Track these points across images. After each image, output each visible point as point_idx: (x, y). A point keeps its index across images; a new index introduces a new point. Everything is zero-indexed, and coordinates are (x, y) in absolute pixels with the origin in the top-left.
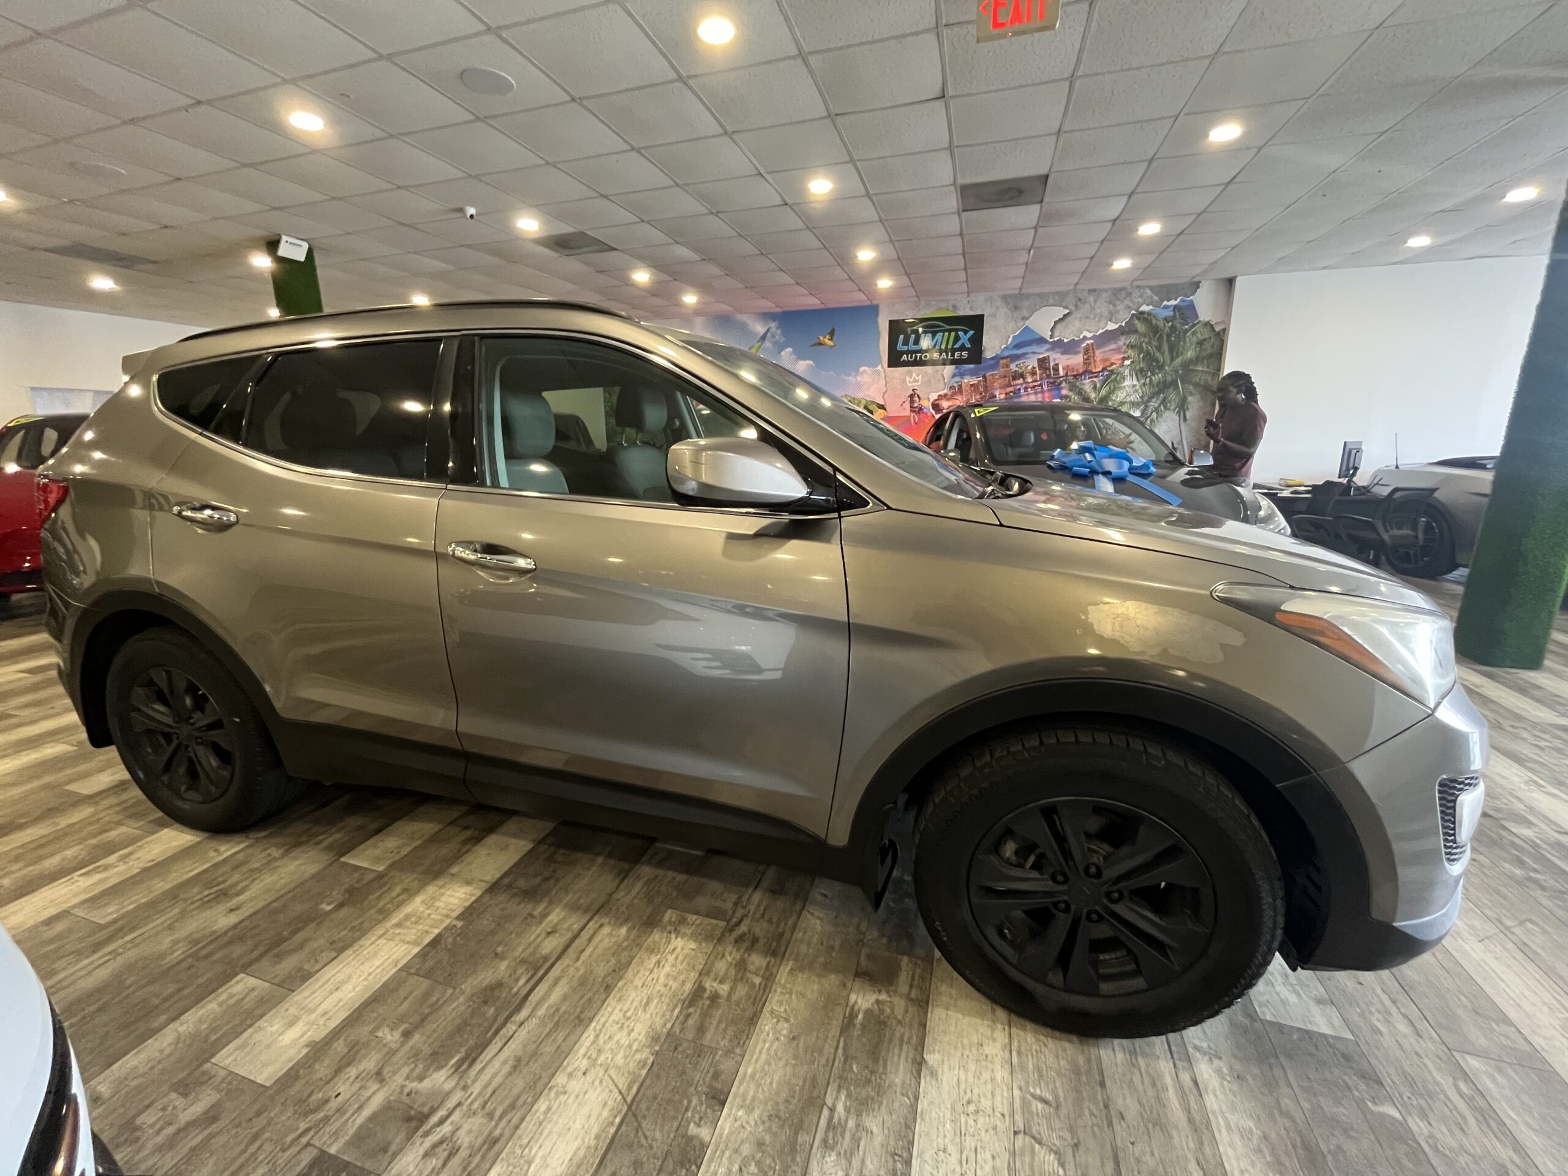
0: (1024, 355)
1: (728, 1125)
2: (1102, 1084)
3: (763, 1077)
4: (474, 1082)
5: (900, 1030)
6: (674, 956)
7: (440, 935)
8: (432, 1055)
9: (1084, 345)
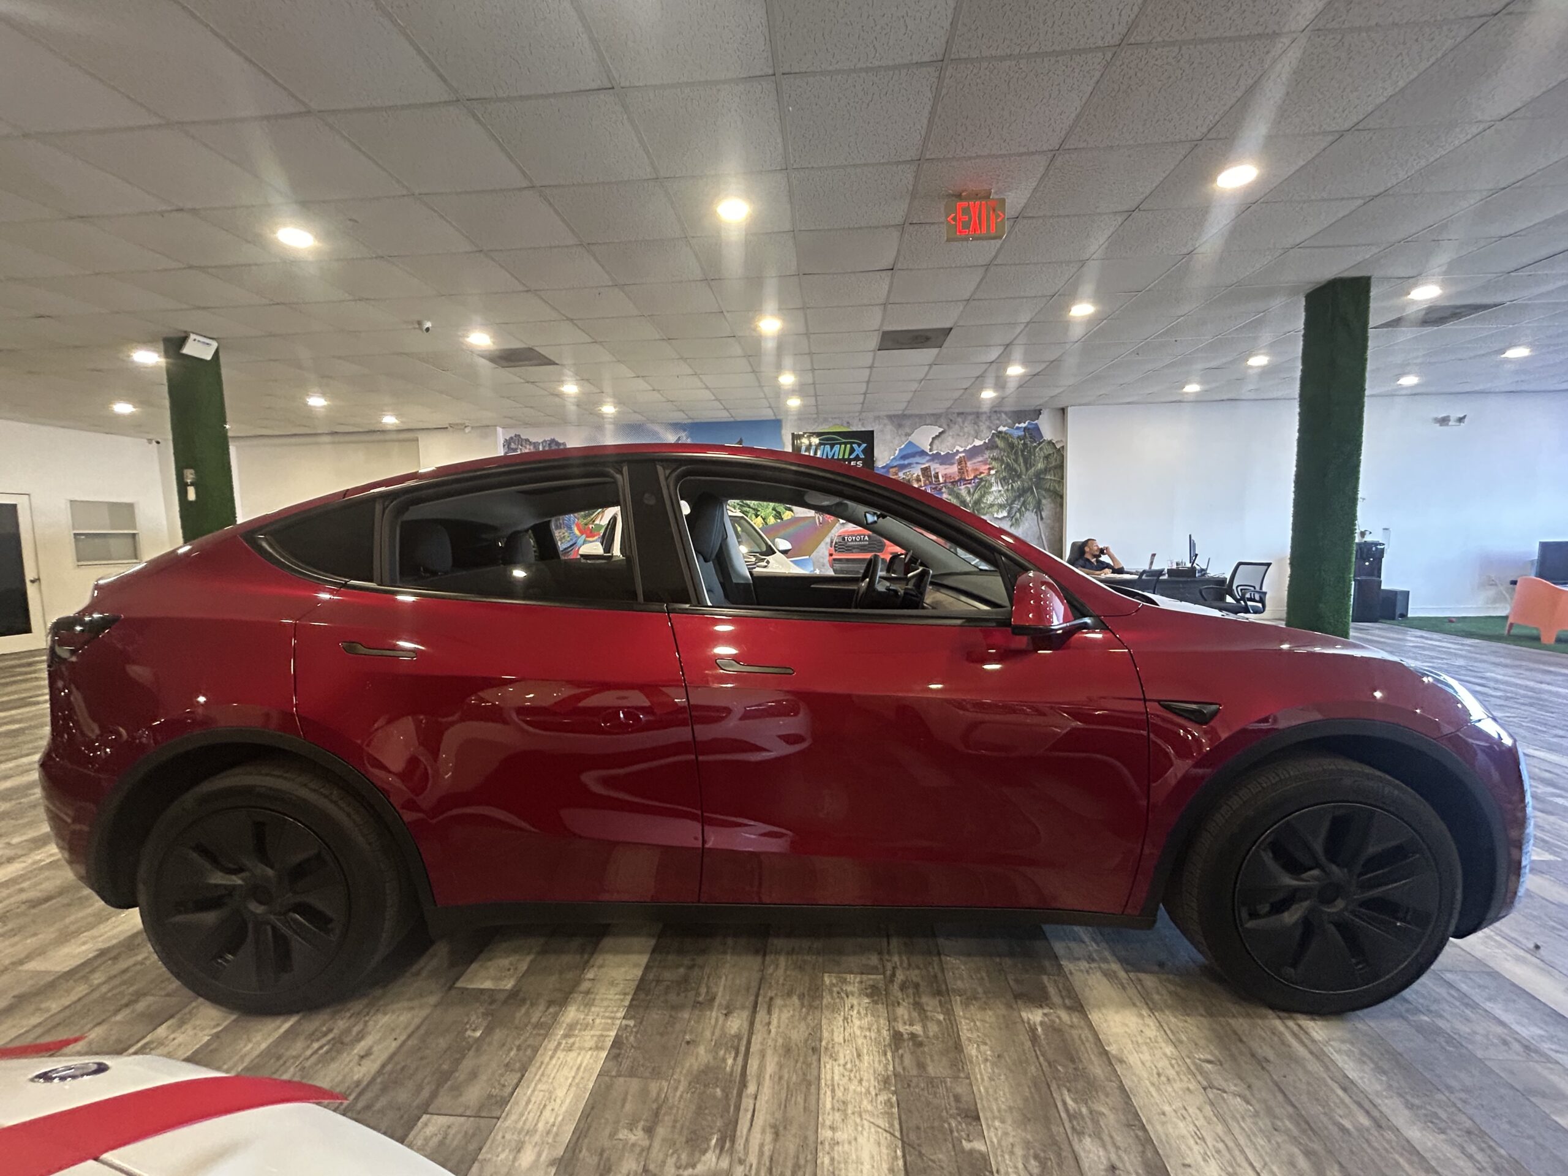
0: (910, 464)
1: (992, 1134)
2: (1241, 1041)
3: (995, 1092)
4: (747, 1154)
5: (1075, 1032)
6: (855, 1012)
7: (617, 1035)
8: (687, 1142)
9: (957, 457)
